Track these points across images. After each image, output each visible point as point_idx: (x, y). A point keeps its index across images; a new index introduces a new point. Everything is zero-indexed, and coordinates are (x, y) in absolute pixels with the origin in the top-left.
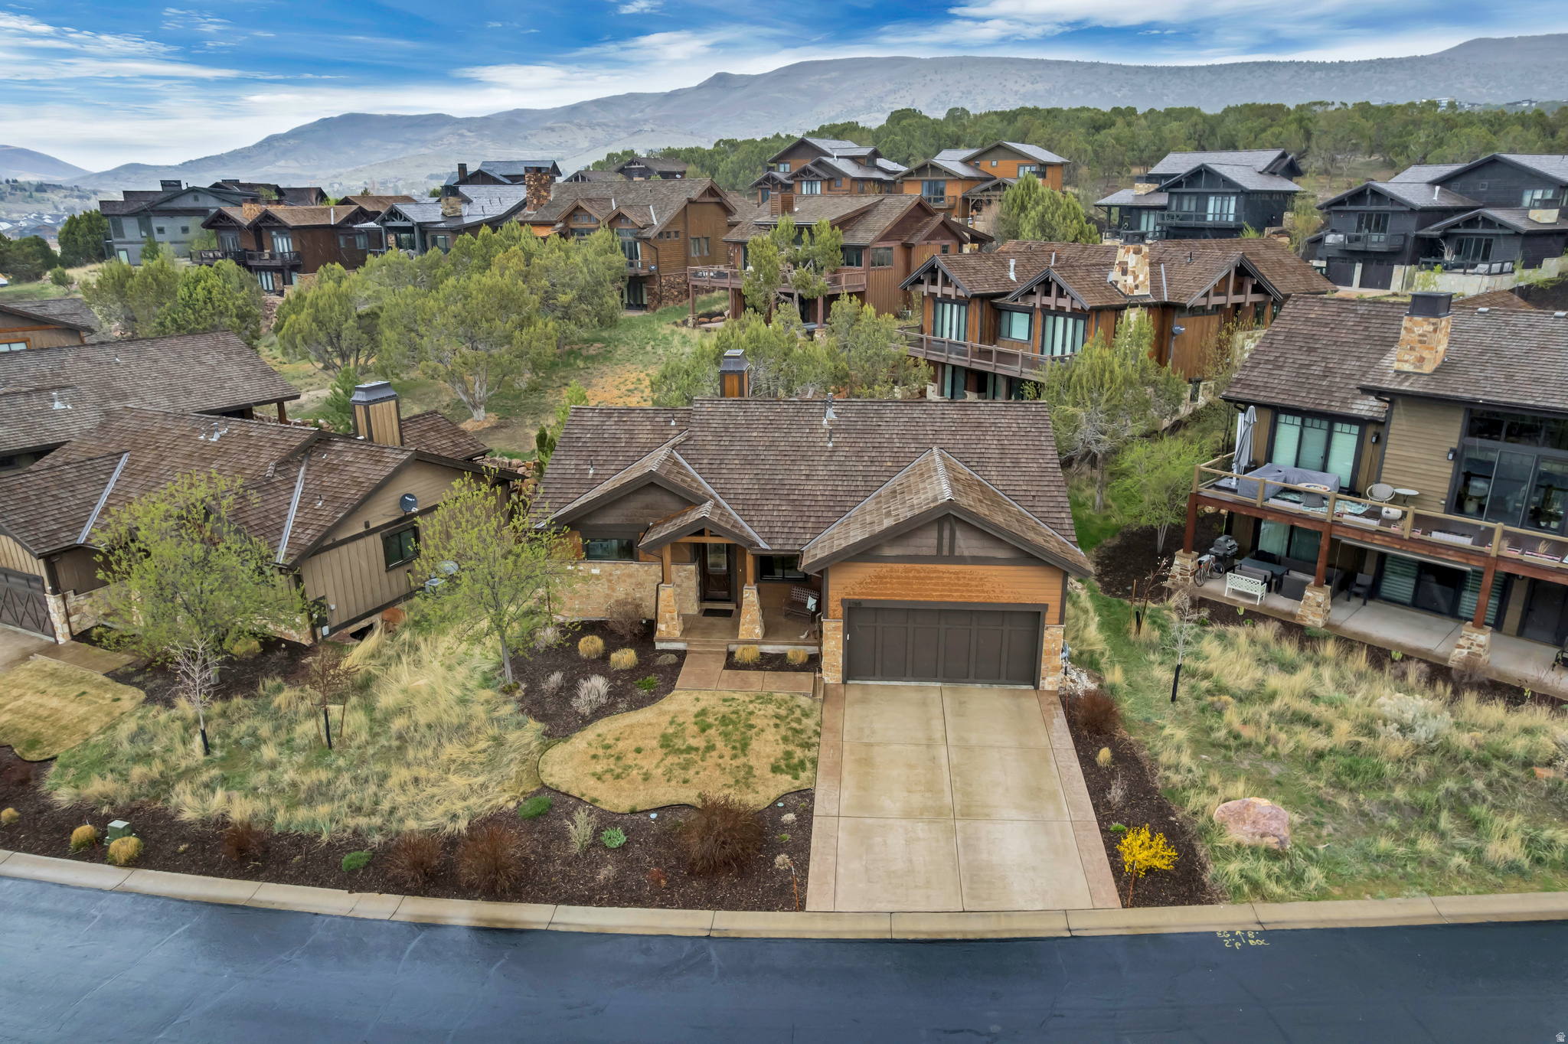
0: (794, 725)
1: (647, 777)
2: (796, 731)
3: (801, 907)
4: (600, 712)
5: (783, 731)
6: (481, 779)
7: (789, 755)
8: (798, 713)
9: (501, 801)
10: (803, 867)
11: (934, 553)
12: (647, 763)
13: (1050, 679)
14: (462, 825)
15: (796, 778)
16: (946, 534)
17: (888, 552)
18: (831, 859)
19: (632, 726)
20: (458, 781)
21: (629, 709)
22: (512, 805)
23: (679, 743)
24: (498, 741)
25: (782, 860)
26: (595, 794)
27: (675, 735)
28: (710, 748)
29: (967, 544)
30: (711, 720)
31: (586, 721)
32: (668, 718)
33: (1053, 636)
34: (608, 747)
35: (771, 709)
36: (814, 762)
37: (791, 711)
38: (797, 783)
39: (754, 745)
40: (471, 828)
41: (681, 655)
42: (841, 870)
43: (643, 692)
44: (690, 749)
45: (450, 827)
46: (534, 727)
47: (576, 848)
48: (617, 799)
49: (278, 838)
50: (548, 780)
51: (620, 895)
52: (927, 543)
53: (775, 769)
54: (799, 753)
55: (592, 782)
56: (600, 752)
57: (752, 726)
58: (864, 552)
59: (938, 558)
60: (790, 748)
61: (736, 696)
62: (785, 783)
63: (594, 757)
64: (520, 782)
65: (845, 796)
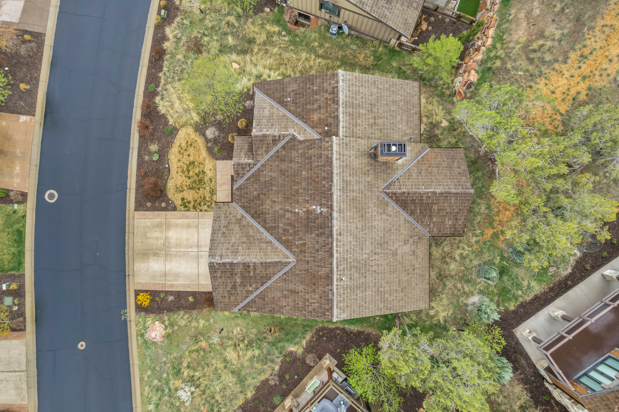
0: (202, 204)
1: (179, 161)
3: (136, 210)
4: (206, 139)
5: (199, 200)
7: (189, 202)
8: (209, 204)
9: (171, 119)
10: (148, 210)
12: (184, 159)
15: (181, 205)
18: (151, 217)
19: (200, 149)
21: (207, 147)
22: (170, 123)
23: (191, 167)
25: (149, 204)
26: (174, 146)
27: (195, 166)
28: (189, 178)
30: (200, 176)
32: (202, 161)
34: (191, 145)
35: (208, 195)
36: (188, 210)
38: (178, 206)
39: (191, 191)
42: (147, 220)
43: (216, 150)
44: (189, 171)
48: (172, 154)
49: (161, 61)
50: (180, 131)
53: (183, 199)
54: (191, 205)
55: (178, 144)
57: (199, 189)
60: (192, 202)
61: (213, 182)
62: (178, 203)
63: (188, 142)
65: (174, 220)
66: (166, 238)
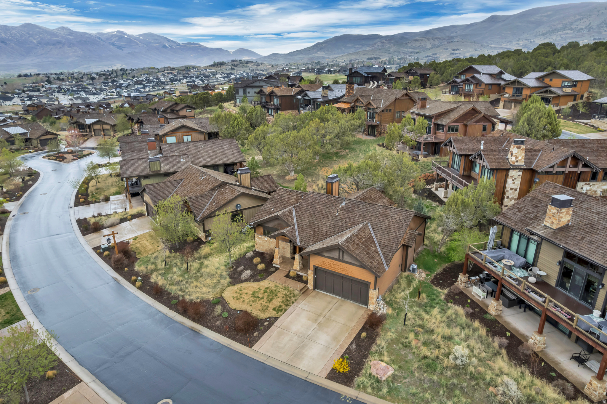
0: (288, 299)
1: (244, 301)
2: (287, 300)
3: (251, 347)
4: (246, 280)
5: (284, 299)
6: (209, 290)
7: (280, 306)
8: (292, 295)
9: (210, 297)
10: (259, 337)
11: (337, 257)
12: (246, 298)
13: (371, 306)
14: (199, 300)
15: (277, 313)
16: (341, 253)
17: (325, 254)
18: (268, 338)
19: (249, 286)
20: (205, 289)
21: (253, 282)
22: (212, 299)
23: (256, 295)
24: (219, 282)
25: (256, 334)
26: (230, 302)
27: (257, 292)
28: (263, 298)
29: (346, 258)
30: (268, 291)
31: (242, 282)
32: (259, 287)
33: (373, 293)
34: (241, 290)
35: (285, 292)
36: (285, 310)
37: (291, 294)
38: (276, 315)
39: (274, 301)
40: (200, 302)
41: (277, 269)
42: (267, 342)
43: (259, 278)
44: (258, 297)
45: (195, 300)
46: (228, 280)
47: (216, 314)
48: (234, 304)
49: (165, 291)
50: (223, 295)
51: (218, 330)
52: (336, 254)
53: (274, 309)
54: (283, 306)
55: (232, 299)
56: (238, 291)
57: (277, 295)
58: (318, 253)
59: (339, 260)
60: (282, 304)
61: (279, 285)
62: (274, 314)
63: (236, 292)
64: (217, 294)
65: (285, 322)
66: (296, 334)
